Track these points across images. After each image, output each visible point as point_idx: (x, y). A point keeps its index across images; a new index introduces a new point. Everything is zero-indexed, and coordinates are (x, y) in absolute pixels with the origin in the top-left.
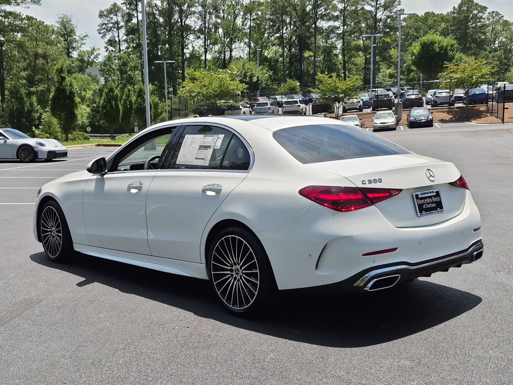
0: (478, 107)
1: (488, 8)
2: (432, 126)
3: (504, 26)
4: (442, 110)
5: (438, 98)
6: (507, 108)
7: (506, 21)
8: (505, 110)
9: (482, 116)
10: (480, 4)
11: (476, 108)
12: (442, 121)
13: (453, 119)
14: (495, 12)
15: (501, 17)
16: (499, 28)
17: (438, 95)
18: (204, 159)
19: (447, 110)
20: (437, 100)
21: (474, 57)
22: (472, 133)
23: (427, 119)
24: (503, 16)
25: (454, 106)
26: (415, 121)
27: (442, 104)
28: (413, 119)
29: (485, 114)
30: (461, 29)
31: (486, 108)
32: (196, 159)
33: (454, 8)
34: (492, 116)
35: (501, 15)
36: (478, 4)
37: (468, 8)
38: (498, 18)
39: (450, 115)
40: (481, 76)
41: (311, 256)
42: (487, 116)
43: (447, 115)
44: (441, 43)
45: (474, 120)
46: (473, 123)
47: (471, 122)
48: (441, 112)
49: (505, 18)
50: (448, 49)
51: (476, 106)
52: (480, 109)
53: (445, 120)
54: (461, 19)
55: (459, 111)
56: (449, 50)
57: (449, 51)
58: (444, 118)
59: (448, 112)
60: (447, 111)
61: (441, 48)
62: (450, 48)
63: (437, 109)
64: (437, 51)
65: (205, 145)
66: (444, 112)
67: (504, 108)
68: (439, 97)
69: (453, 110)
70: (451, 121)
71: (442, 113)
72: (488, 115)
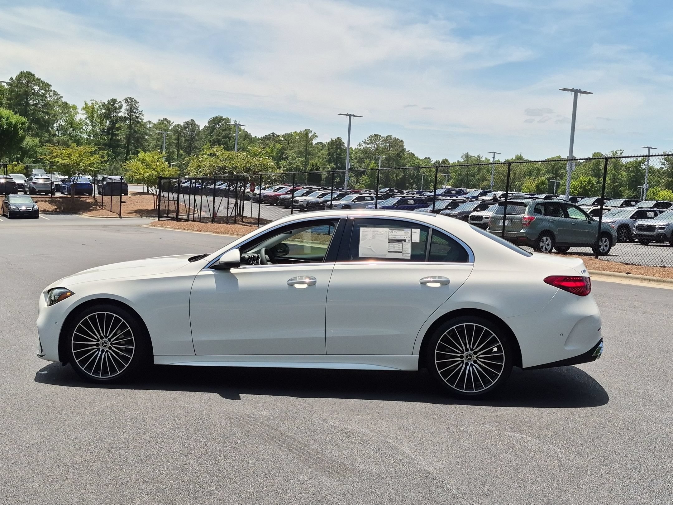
0: (85, 199)
1: (51, 86)
2: (37, 217)
3: (64, 108)
4: (43, 199)
5: (36, 185)
6: (125, 202)
7: (65, 103)
8: (122, 203)
9: (91, 209)
10: (42, 80)
11: (82, 199)
12: (45, 212)
13: (57, 210)
14: (53, 91)
15: (60, 98)
16: (58, 110)
17: (36, 182)
18: (401, 252)
19: (50, 199)
20: (35, 187)
21: (38, 139)
22: (103, 227)
23: (33, 209)
24: (62, 97)
25: (55, 195)
26: (18, 210)
27: (40, 192)
28: (14, 207)
29: (94, 207)
30: (20, 105)
31: (94, 200)
32: (388, 252)
33: (11, 79)
34: (102, 209)
35: (60, 95)
36: (40, 79)
37: (28, 82)
38: (56, 98)
39: (53, 205)
40: (90, 164)
41: (562, 335)
42: (96, 209)
43: (50, 205)
44: (9, 119)
45: (84, 212)
46: (85, 216)
47: (81, 214)
48: (42, 201)
49: (64, 100)
50: (18, 127)
51: (82, 197)
52: (88, 201)
53: (48, 211)
54: (21, 93)
55: (63, 202)
56: (20, 128)
57: (20, 130)
58: (47, 209)
59: (51, 202)
60: (49, 201)
61: (10, 124)
62: (21, 125)
63: (36, 197)
64: (5, 127)
65: (396, 238)
66: (45, 201)
67: (121, 202)
68: (37, 183)
69: (56, 200)
70: (55, 212)
71: (43, 203)
72: (98, 207)
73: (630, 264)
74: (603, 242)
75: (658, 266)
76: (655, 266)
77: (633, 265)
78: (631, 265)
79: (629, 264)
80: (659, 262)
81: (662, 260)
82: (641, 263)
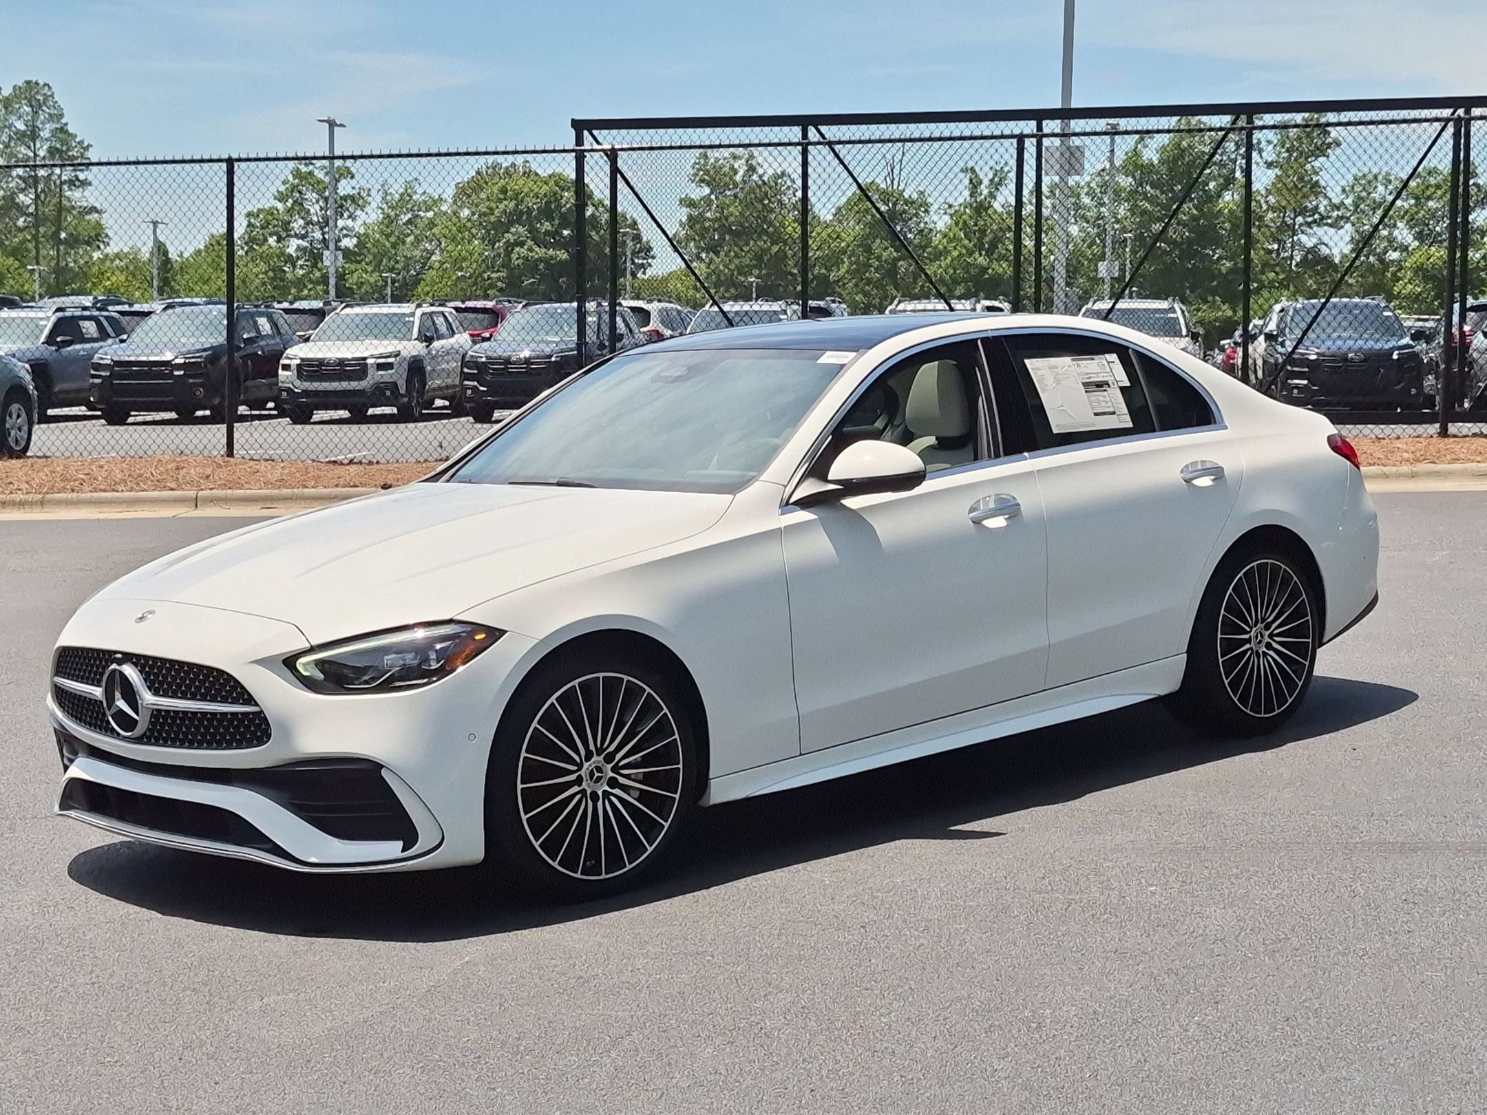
18: (1114, 413)
32: (1096, 414)
73: (346, 462)
74: (14, 416)
75: (430, 459)
76: (422, 460)
77: (356, 463)
78: (348, 464)
79: (342, 464)
80: (431, 449)
81: (441, 443)
82: (378, 457)
